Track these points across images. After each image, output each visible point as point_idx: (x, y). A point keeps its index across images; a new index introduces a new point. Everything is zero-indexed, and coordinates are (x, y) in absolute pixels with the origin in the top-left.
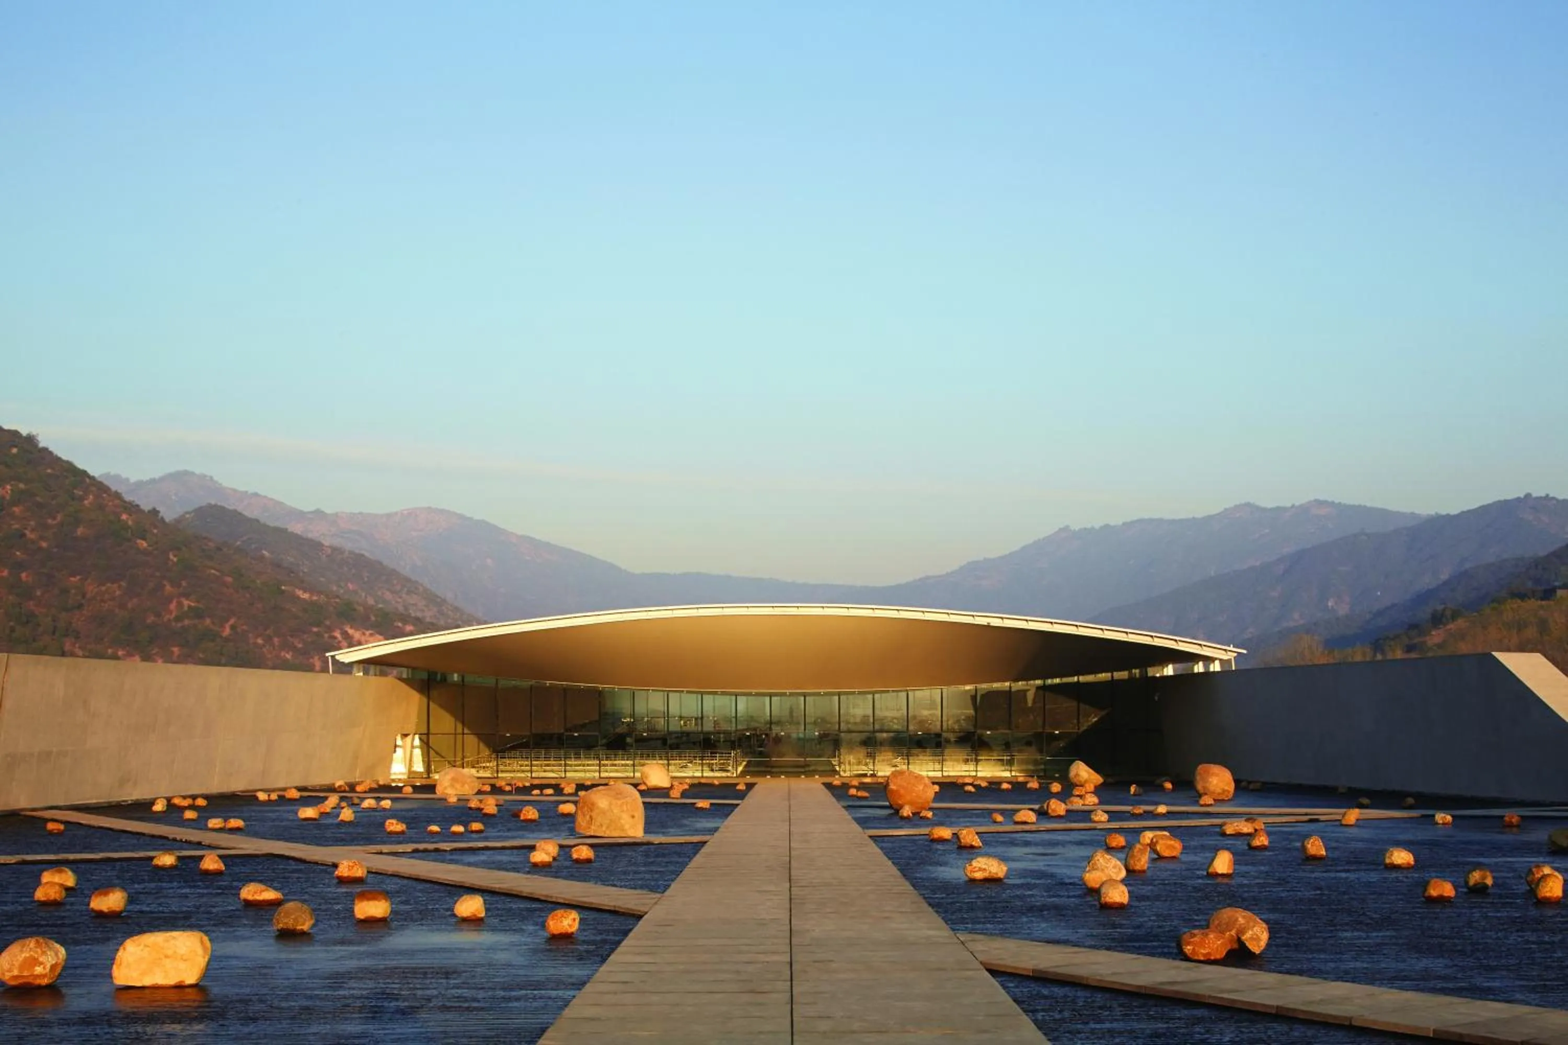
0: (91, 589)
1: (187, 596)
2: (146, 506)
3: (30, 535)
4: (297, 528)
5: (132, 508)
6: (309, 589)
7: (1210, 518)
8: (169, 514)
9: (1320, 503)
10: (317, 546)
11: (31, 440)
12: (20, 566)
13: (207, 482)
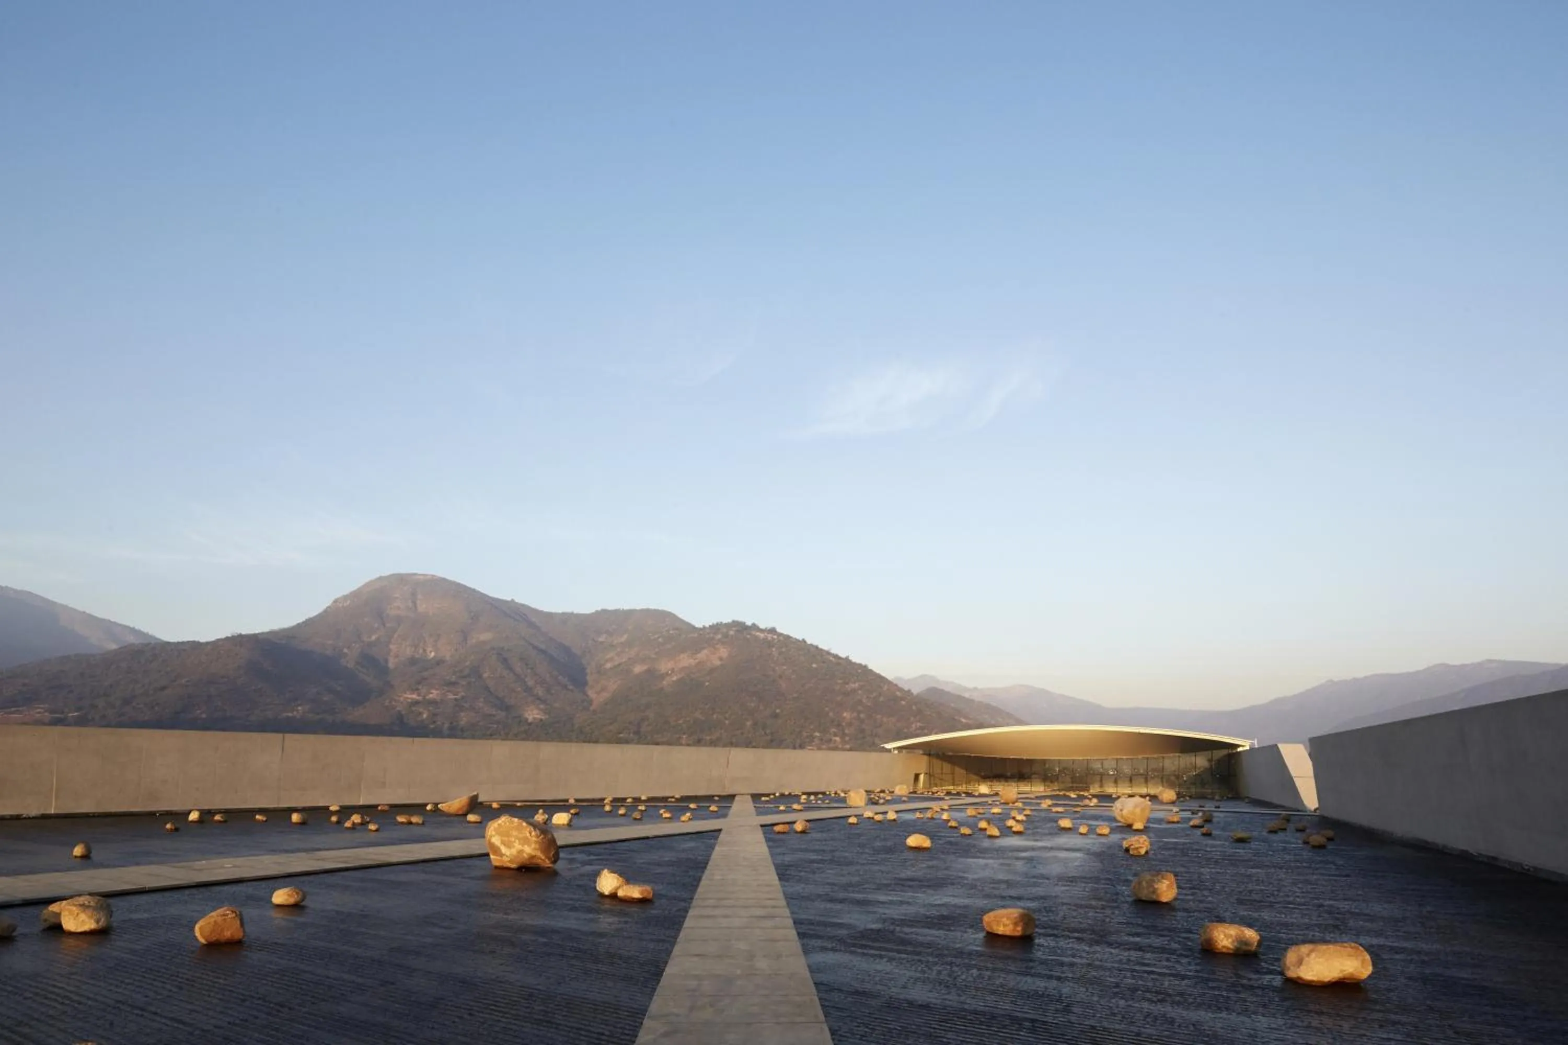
0: (885, 720)
1: (919, 721)
2: (906, 689)
3: (864, 701)
4: (967, 695)
5: (901, 690)
6: (966, 718)
7: (1418, 672)
8: (915, 691)
9: (1490, 661)
10: (972, 701)
11: (865, 667)
12: (859, 712)
13: (932, 678)
